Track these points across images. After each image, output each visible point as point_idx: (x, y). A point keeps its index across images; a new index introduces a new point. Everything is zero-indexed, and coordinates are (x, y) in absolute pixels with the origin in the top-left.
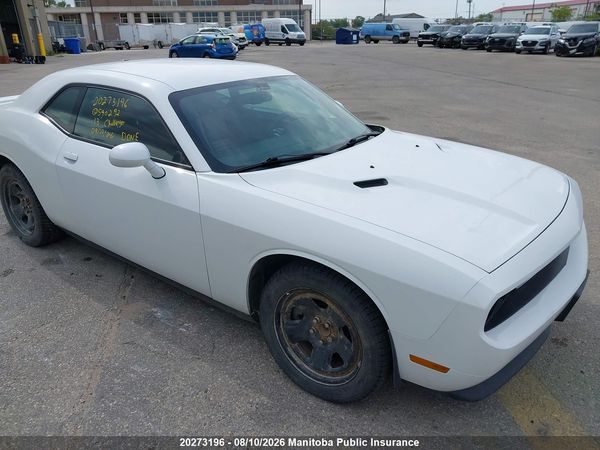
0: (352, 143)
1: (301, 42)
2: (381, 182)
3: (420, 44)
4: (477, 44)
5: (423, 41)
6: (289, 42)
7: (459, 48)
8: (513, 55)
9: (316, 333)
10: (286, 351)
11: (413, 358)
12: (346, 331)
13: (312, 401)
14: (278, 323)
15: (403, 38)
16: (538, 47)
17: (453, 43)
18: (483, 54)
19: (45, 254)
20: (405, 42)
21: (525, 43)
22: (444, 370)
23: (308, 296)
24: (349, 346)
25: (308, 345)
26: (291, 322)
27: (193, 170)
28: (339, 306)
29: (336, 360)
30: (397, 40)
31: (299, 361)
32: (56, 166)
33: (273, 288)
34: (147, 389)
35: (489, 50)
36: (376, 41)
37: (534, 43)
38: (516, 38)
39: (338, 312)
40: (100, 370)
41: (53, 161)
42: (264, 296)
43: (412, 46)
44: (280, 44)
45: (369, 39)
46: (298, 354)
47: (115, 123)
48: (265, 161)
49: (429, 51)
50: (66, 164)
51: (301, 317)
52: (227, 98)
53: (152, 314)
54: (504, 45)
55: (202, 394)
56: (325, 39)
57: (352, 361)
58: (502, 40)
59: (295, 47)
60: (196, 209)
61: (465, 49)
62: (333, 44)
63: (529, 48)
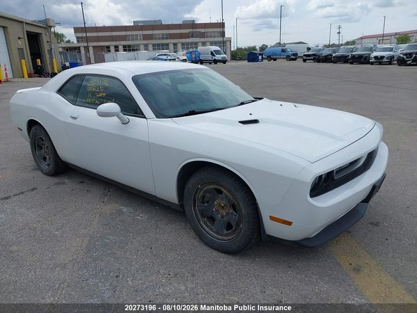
0: (242, 104)
1: (224, 61)
2: (255, 121)
3: (305, 61)
4: (344, 59)
5: (306, 58)
6: (216, 62)
7: (331, 62)
8: (369, 66)
9: (217, 211)
10: (200, 223)
11: (272, 218)
12: (234, 207)
13: (215, 253)
14: (195, 206)
15: (293, 57)
16: (385, 60)
17: (327, 59)
18: (348, 66)
19: (56, 180)
20: (295, 60)
21: (376, 58)
22: (289, 223)
23: (211, 187)
24: (235, 216)
25: (212, 219)
26: (202, 205)
27: (145, 118)
28: (229, 191)
29: (229, 226)
30: (289, 58)
31: (207, 230)
32: (65, 122)
33: (191, 183)
34: (116, 247)
35: (352, 63)
36: (275, 60)
37: (382, 57)
38: (370, 55)
39: (229, 195)
40: (89, 238)
41: (63, 120)
42: (186, 190)
43: (299, 62)
44: (210, 63)
45: (270, 58)
46: (206, 225)
47: (100, 95)
48: (187, 112)
49: (311, 65)
50: (71, 121)
51: (208, 202)
52: (169, 85)
53: (120, 210)
54: (362, 60)
55: (148, 250)
56: (241, 59)
57: (238, 225)
58: (360, 57)
59: (219, 65)
60: (146, 140)
61: (336, 63)
62: (246, 62)
63: (379, 61)
